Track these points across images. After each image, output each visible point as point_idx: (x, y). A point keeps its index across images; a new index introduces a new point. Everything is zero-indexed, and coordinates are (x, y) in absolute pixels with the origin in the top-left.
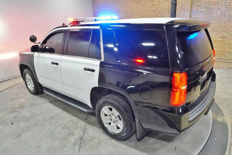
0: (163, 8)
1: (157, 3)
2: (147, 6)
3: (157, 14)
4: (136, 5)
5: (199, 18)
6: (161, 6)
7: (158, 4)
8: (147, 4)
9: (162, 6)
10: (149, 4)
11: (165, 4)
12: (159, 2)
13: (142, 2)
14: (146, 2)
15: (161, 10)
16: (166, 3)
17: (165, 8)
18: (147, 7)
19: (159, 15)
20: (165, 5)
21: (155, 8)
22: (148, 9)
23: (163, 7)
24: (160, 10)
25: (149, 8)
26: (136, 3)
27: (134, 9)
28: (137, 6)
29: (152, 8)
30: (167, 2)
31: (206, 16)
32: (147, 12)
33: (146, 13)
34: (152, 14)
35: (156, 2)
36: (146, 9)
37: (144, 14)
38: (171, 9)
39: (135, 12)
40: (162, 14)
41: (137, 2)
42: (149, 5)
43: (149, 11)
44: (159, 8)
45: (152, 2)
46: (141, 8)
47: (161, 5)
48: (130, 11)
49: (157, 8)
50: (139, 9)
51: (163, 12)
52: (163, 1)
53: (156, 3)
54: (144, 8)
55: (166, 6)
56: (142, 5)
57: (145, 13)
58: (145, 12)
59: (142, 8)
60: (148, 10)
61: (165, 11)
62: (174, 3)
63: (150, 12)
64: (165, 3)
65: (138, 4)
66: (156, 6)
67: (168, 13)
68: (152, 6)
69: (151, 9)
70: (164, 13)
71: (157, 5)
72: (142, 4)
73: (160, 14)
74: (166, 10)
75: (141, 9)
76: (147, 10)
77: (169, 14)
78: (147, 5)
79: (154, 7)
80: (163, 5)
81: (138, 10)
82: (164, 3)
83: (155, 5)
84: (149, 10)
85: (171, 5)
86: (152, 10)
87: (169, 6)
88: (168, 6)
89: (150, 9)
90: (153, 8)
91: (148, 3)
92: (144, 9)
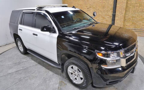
5: (133, 3)
19: (105, 2)
31: (138, 2)
67: (111, 1)
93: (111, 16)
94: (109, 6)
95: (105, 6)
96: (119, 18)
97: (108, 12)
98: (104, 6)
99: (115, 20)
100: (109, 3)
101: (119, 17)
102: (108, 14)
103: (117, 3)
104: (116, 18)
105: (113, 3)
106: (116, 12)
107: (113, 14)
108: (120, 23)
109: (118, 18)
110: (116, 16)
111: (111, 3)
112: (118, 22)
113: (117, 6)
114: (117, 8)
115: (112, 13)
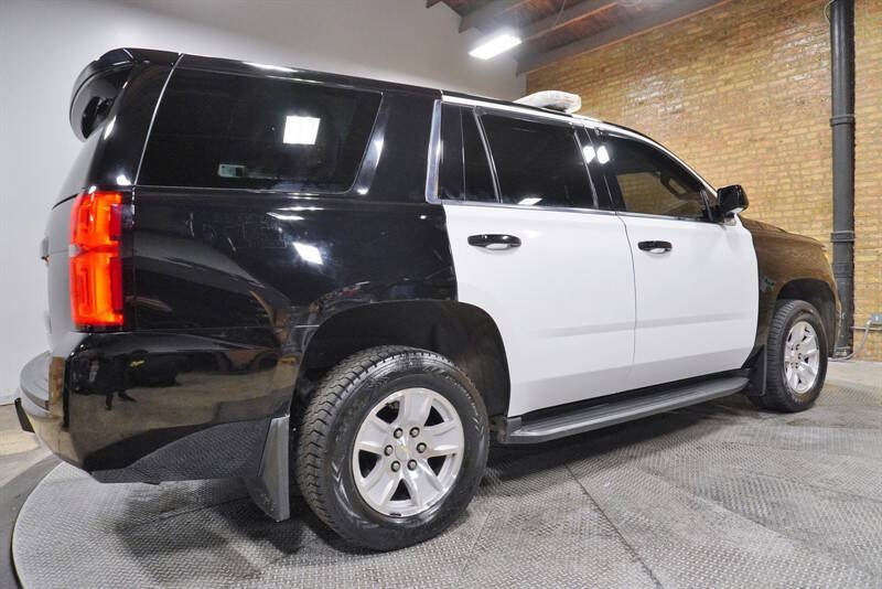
0: (795, 146)
1: (766, 130)
2: (730, 146)
3: (771, 169)
6: (786, 141)
7: (773, 136)
8: (730, 139)
9: (792, 140)
10: (737, 138)
11: (805, 130)
12: (777, 129)
13: (707, 135)
14: (725, 131)
15: (788, 155)
16: (808, 127)
17: (805, 144)
18: (730, 150)
19: (780, 171)
20: (805, 134)
21: (764, 151)
22: (735, 156)
23: (796, 142)
24: (785, 154)
25: (737, 152)
26: (685, 140)
28: (687, 151)
29: (750, 152)
30: (812, 122)
32: (730, 168)
33: (726, 171)
34: (750, 171)
35: (766, 127)
36: (725, 157)
37: (716, 176)
38: (830, 145)
40: (794, 167)
41: (690, 138)
42: (738, 142)
43: (737, 163)
44: (780, 148)
45: (748, 132)
46: (707, 154)
47: (788, 137)
49: (770, 149)
51: (798, 159)
52: (793, 123)
53: (766, 133)
54: (717, 154)
55: (809, 136)
56: (709, 145)
57: (720, 173)
58: (722, 169)
59: (710, 157)
60: (736, 159)
61: (805, 155)
62: (845, 120)
63: (740, 166)
64: (804, 127)
65: (692, 143)
66: (767, 144)
67: (818, 162)
68: (752, 145)
69: (747, 155)
70: (800, 163)
71: (770, 139)
72: (710, 142)
73: (782, 167)
74: (812, 151)
75: (707, 160)
76: (729, 159)
77: (822, 165)
78: (729, 143)
79: (757, 145)
80: (797, 136)
82: (799, 127)
83: (762, 139)
84: (740, 161)
85: (830, 131)
86: (748, 159)
87: (823, 135)
88: (819, 137)
89: (741, 154)
90: (754, 152)
91: (735, 135)
92: (717, 158)
94: (806, 192)
95: (780, 194)
96: (878, 254)
98: (773, 193)
99: (857, 272)
100: (801, 176)
103: (856, 171)
104: (858, 258)
105: (830, 176)
106: (857, 222)
107: (834, 236)
109: (874, 258)
110: (857, 244)
111: (818, 177)
112: (873, 280)
113: (856, 186)
114: (857, 200)
115: (832, 231)
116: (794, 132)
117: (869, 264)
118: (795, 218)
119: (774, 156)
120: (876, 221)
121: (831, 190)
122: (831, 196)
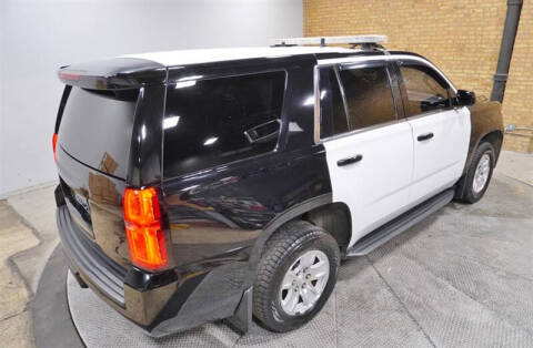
0: (482, 15)
2: (442, 10)
3: (465, 29)
4: (413, 6)
6: (477, 11)
7: (469, 6)
8: (442, 5)
9: (481, 10)
10: (446, 5)
11: (489, 5)
15: (477, 20)
17: (488, 15)
18: (441, 13)
19: (470, 31)
20: (490, 8)
21: (461, 16)
22: (443, 17)
23: (483, 13)
24: (475, 19)
25: (445, 14)
26: (412, 2)
27: (405, 17)
28: (413, 11)
29: (453, 16)
32: (439, 25)
34: (451, 29)
36: (437, 17)
38: (504, 17)
39: (408, 24)
40: (479, 29)
42: (446, 8)
43: (444, 22)
44: (473, 15)
46: (425, 14)
47: (478, 8)
48: (395, 21)
49: (466, 15)
50: (419, 18)
51: (482, 23)
54: (432, 15)
55: (492, 9)
56: (428, 8)
58: (434, 25)
59: (428, 16)
60: (444, 19)
61: (487, 22)
63: (446, 25)
65: (416, 5)
66: (466, 11)
67: (493, 28)
68: (455, 11)
69: (451, 17)
70: (483, 27)
71: (467, 8)
73: (472, 28)
74: (492, 19)
75: (425, 18)
76: (439, 19)
77: (497, 30)
78: (441, 8)
79: (459, 11)
80: (484, 8)
81: (416, 20)
83: (462, 8)
84: (446, 21)
85: (506, 8)
86: (451, 20)
87: (501, 9)
88: (498, 10)
89: (447, 16)
93: (487, 85)
94: (484, 46)
95: (467, 46)
96: (520, 90)
97: (475, 69)
98: (464, 44)
99: (505, 99)
100: (482, 35)
101: (522, 87)
102: (476, 76)
103: (517, 36)
104: (506, 91)
105: (501, 37)
106: (511, 69)
107: (495, 77)
108: (524, 110)
109: (515, 92)
110: (508, 82)
111: (493, 37)
112: (514, 104)
113: (515, 46)
114: (514, 55)
115: (494, 72)
116: (483, 5)
117: (512, 94)
118: (474, 62)
119: (468, 20)
120: (522, 69)
121: (499, 47)
122: (498, 51)
